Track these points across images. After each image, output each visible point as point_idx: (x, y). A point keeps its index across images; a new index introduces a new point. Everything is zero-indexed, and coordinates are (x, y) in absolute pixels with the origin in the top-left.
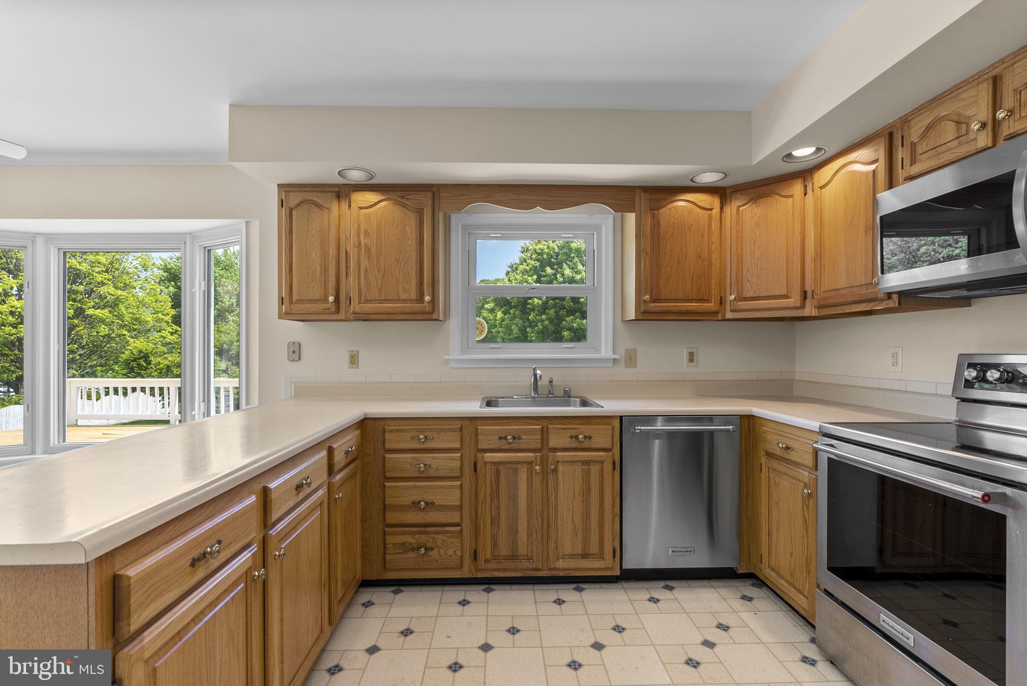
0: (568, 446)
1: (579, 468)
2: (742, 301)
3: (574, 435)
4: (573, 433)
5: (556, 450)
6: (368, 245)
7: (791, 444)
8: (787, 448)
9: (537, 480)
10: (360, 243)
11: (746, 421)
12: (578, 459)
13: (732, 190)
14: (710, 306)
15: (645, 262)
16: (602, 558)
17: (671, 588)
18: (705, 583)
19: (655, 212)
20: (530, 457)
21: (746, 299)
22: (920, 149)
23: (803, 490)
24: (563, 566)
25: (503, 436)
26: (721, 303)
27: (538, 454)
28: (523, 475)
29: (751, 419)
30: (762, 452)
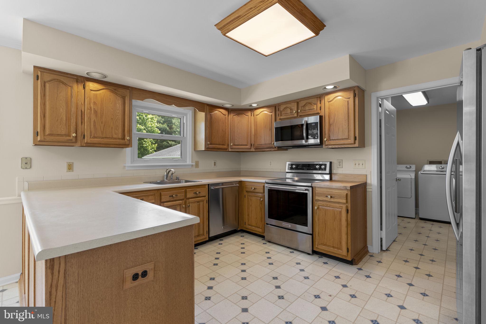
2: (234, 146)
7: (256, 187)
8: (255, 189)
10: (91, 108)
14: (225, 147)
15: (208, 131)
16: (203, 235)
17: (222, 240)
19: (211, 113)
21: (235, 145)
22: (283, 113)
23: (260, 199)
29: (241, 182)
30: (245, 192)
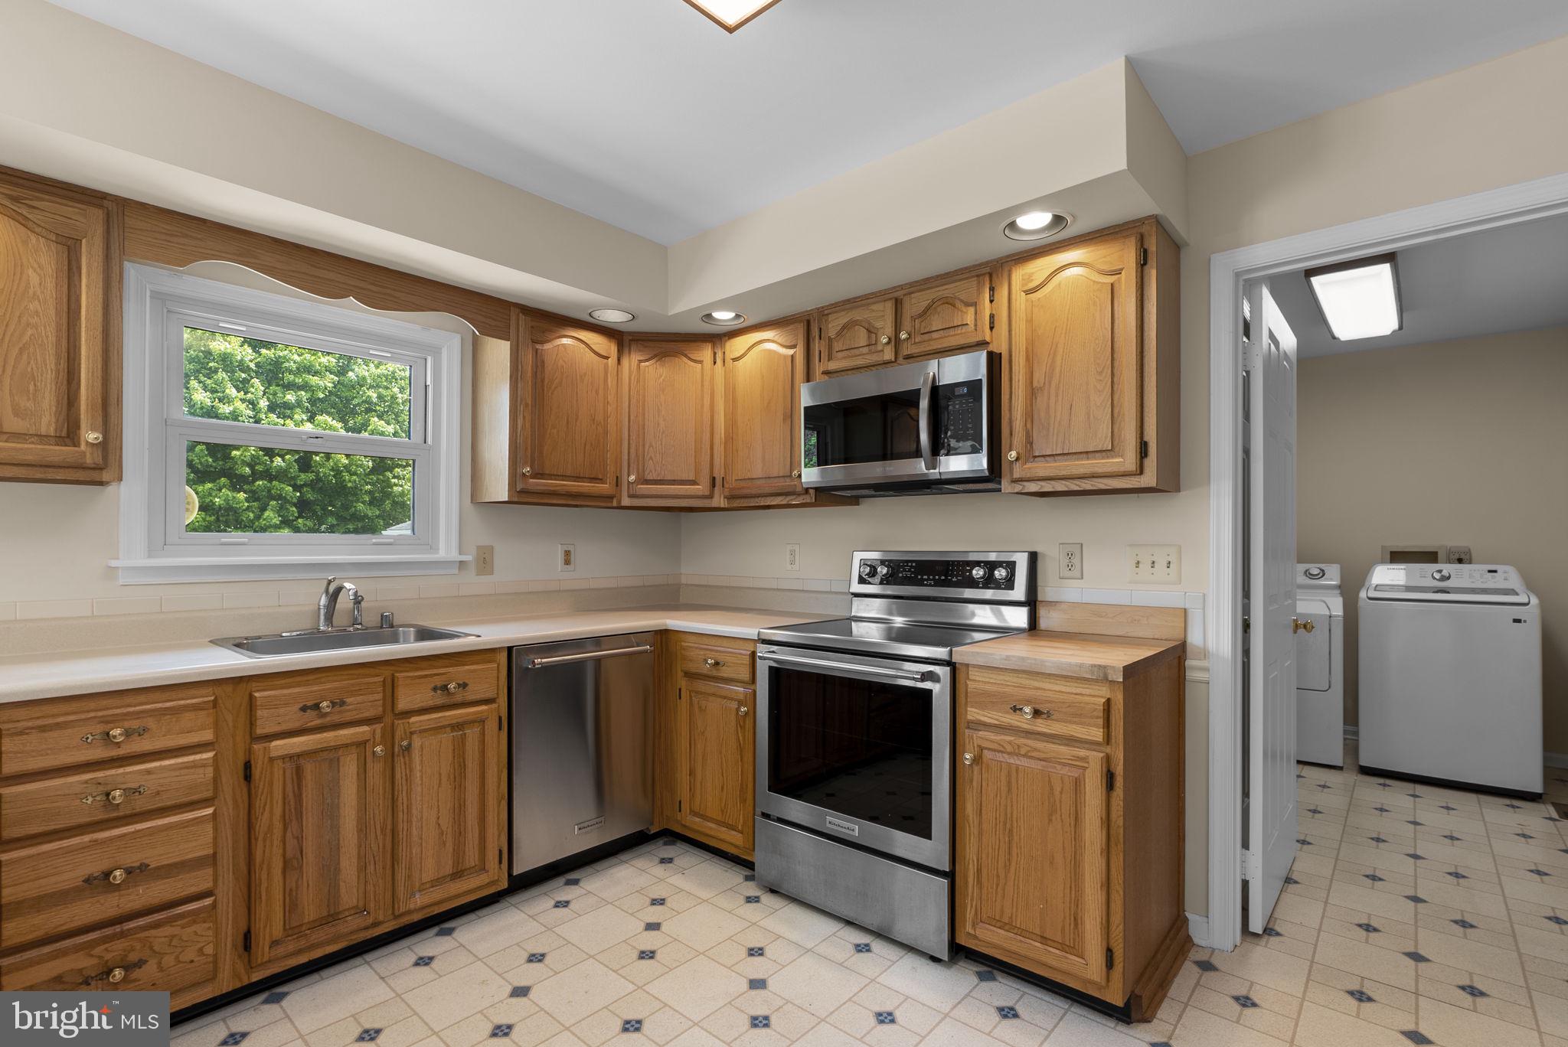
0: (431, 703)
1: (447, 737)
2: (642, 484)
3: (439, 684)
4: (438, 681)
5: (408, 714)
7: (721, 658)
8: (717, 664)
9: (375, 771)
11: (659, 638)
12: (447, 723)
13: (631, 338)
14: (605, 488)
15: (524, 417)
16: (483, 869)
17: (576, 882)
18: (613, 860)
19: (538, 346)
20: (364, 732)
21: (647, 482)
22: (837, 346)
23: (738, 709)
24: (421, 903)
25: (310, 703)
26: (617, 486)
27: (377, 725)
28: (349, 767)
29: (663, 637)
30: (680, 674)
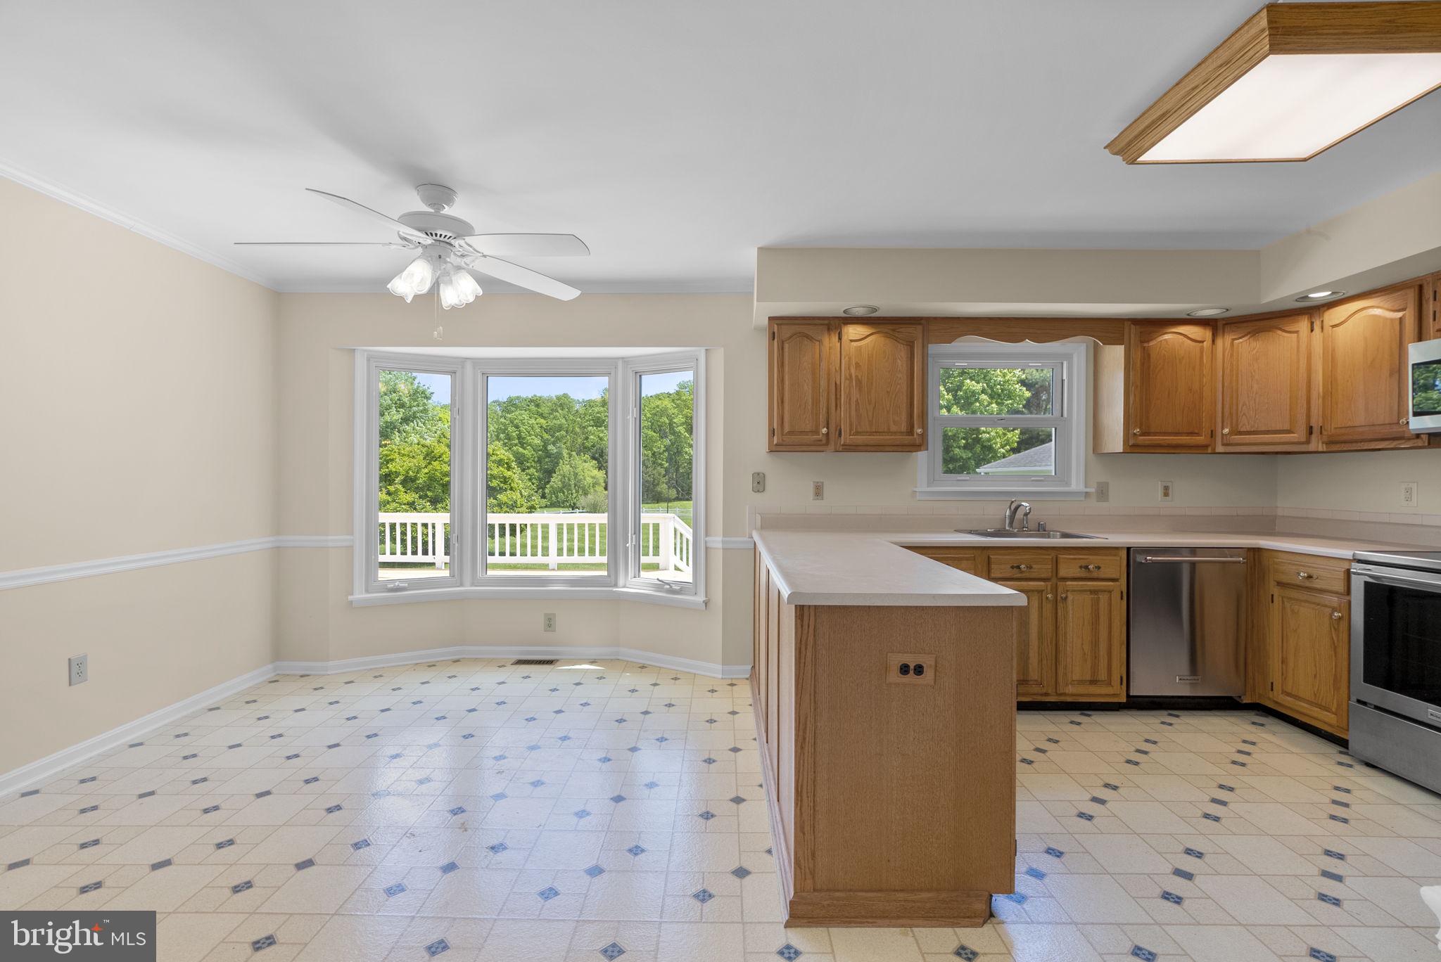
0: (1079, 575)
1: (1088, 598)
2: (1237, 435)
3: (1083, 565)
4: (1082, 563)
5: (1066, 579)
6: (860, 377)
8: (1308, 577)
10: (851, 376)
11: (1252, 554)
12: (1087, 589)
13: (1224, 322)
14: (1201, 439)
15: (1135, 395)
16: (1109, 684)
19: (1146, 345)
20: (1039, 586)
21: (1240, 433)
24: (1072, 692)
25: (1015, 565)
26: (1212, 437)
27: (1047, 583)
29: (1256, 552)
30: (1272, 584)
